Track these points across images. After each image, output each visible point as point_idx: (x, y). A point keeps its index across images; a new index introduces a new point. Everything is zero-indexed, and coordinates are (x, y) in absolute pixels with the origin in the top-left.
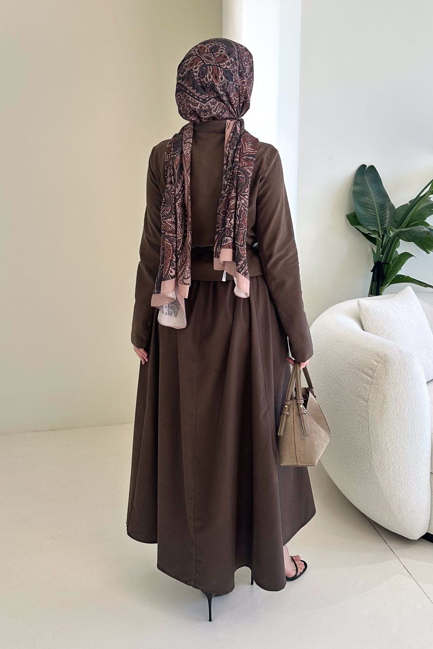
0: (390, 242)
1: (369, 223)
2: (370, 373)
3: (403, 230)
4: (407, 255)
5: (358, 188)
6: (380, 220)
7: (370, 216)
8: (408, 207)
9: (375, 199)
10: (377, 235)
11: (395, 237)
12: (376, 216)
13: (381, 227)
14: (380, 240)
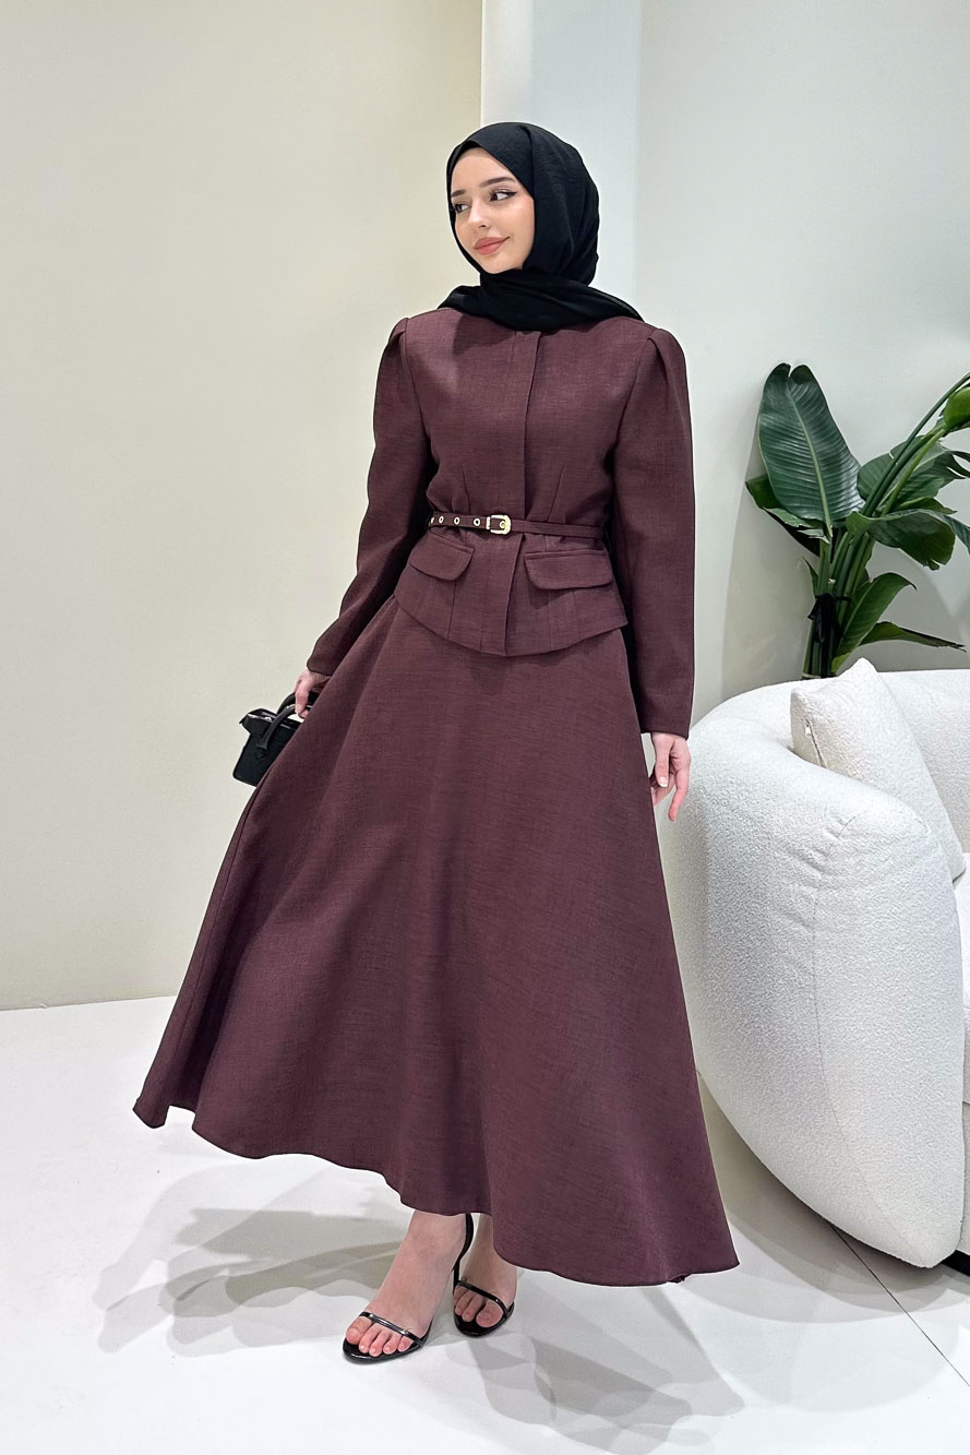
0: (851, 548)
1: (802, 503)
2: (816, 858)
3: (879, 519)
4: (893, 581)
5: (772, 419)
6: (827, 495)
7: (802, 484)
8: (889, 465)
10: (821, 531)
11: (863, 536)
12: (818, 484)
13: (830, 511)
14: (827, 541)
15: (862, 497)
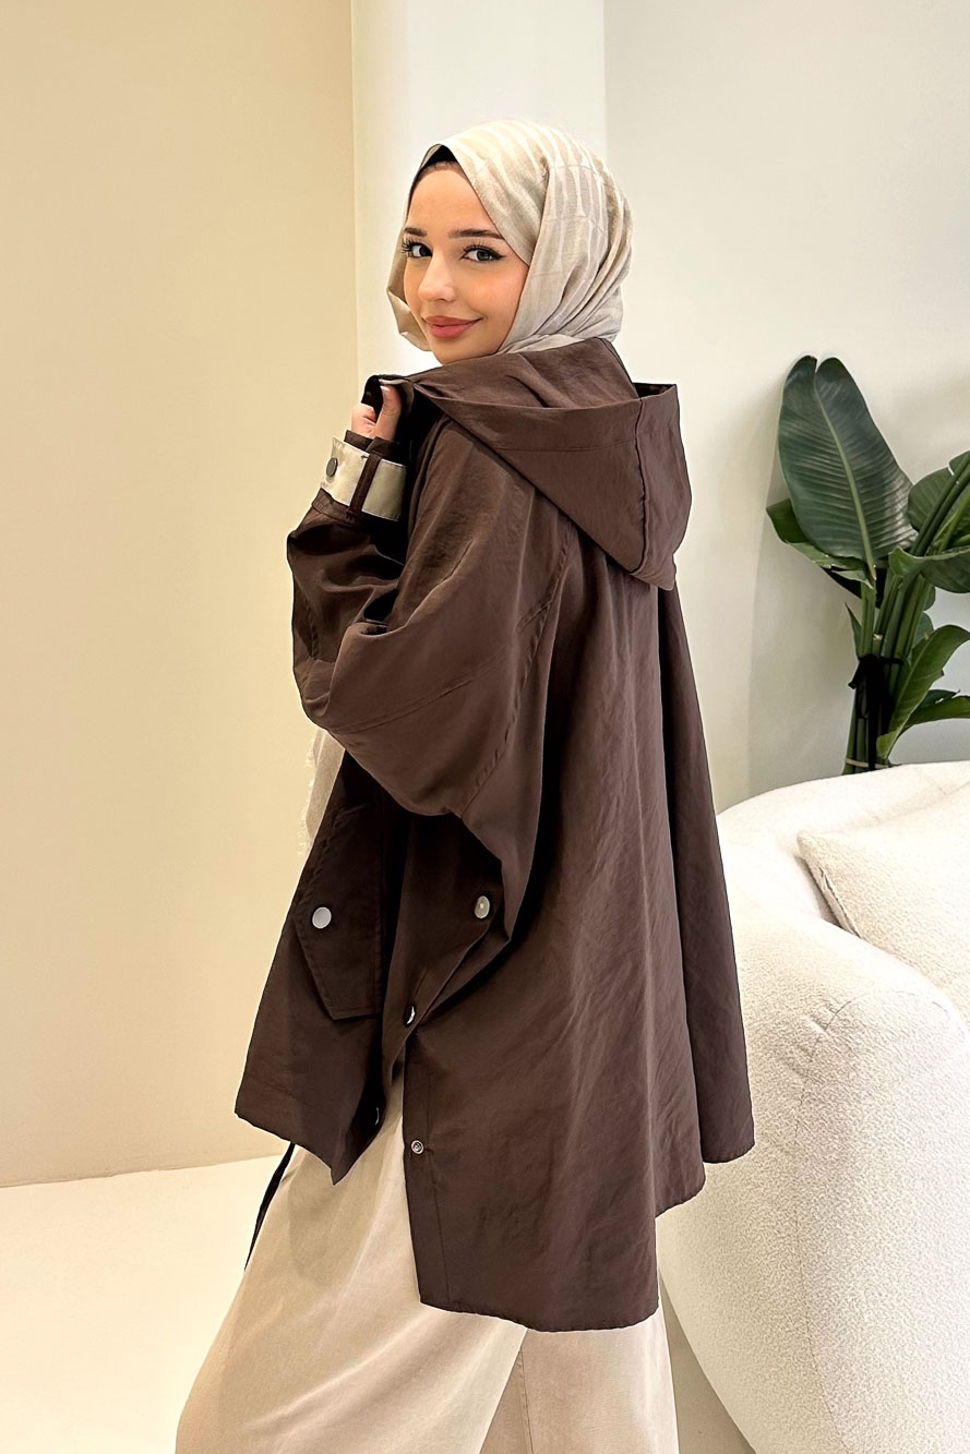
0: (901, 595)
1: (834, 537)
2: (798, 1060)
3: (936, 557)
4: (954, 636)
5: (795, 427)
6: (868, 526)
7: (837, 513)
8: (948, 484)
9: (849, 461)
10: (861, 573)
11: (915, 579)
12: (855, 513)
13: (872, 547)
14: (871, 587)
15: (914, 528)
